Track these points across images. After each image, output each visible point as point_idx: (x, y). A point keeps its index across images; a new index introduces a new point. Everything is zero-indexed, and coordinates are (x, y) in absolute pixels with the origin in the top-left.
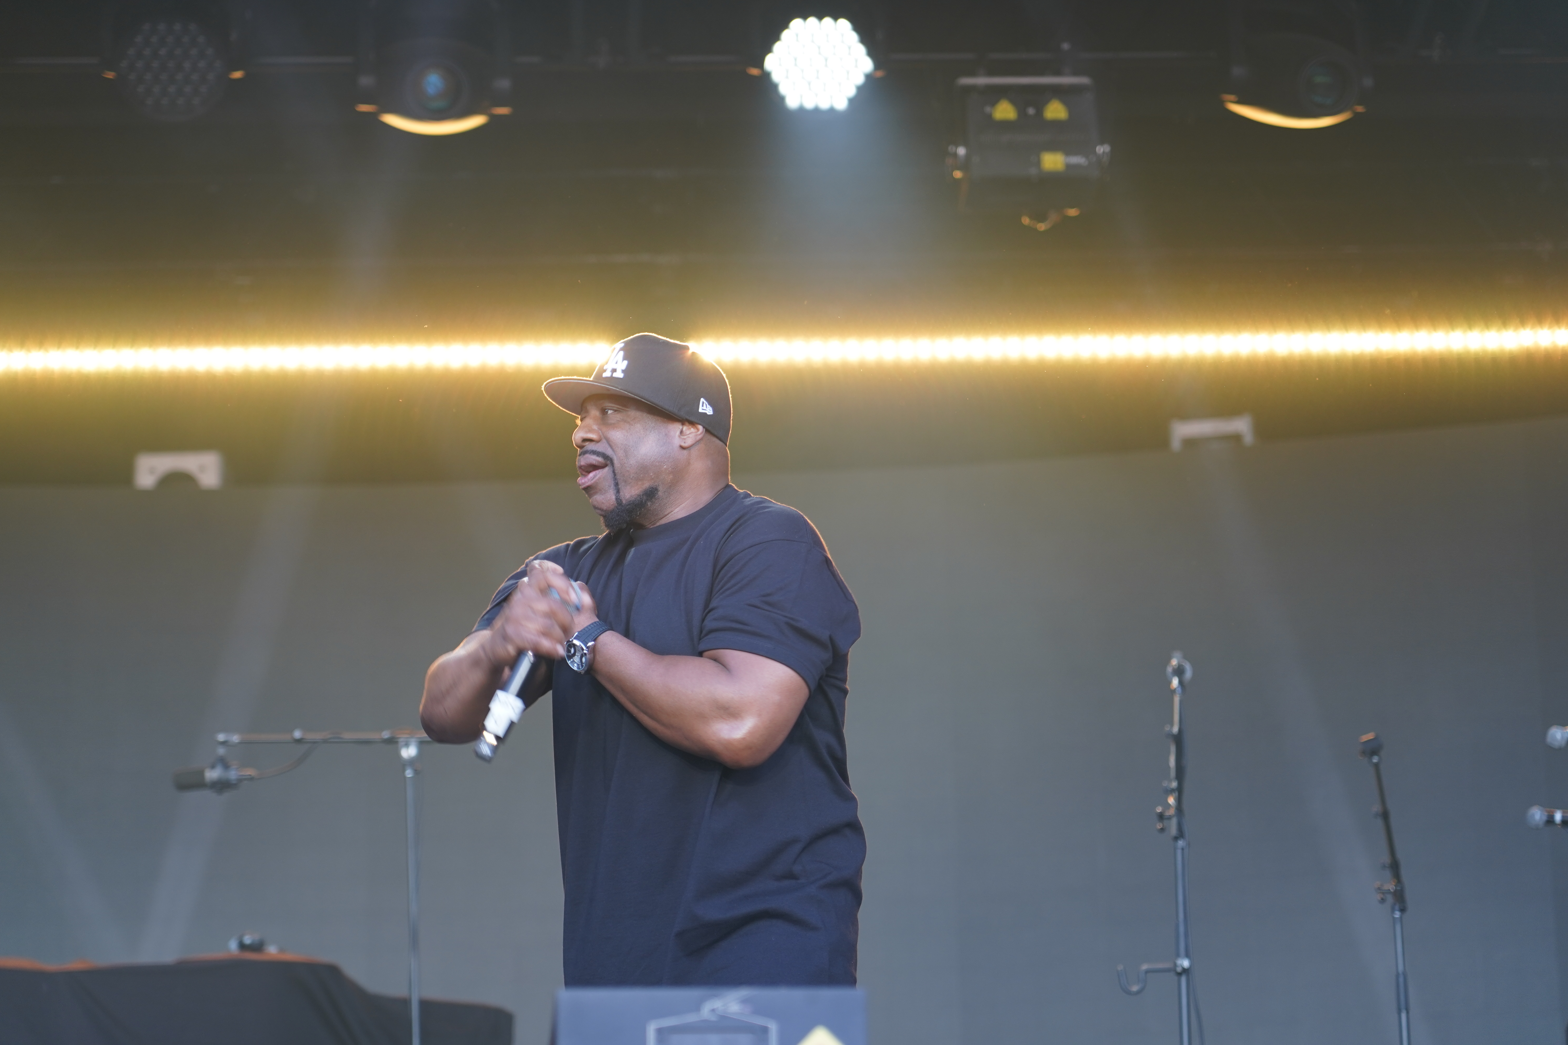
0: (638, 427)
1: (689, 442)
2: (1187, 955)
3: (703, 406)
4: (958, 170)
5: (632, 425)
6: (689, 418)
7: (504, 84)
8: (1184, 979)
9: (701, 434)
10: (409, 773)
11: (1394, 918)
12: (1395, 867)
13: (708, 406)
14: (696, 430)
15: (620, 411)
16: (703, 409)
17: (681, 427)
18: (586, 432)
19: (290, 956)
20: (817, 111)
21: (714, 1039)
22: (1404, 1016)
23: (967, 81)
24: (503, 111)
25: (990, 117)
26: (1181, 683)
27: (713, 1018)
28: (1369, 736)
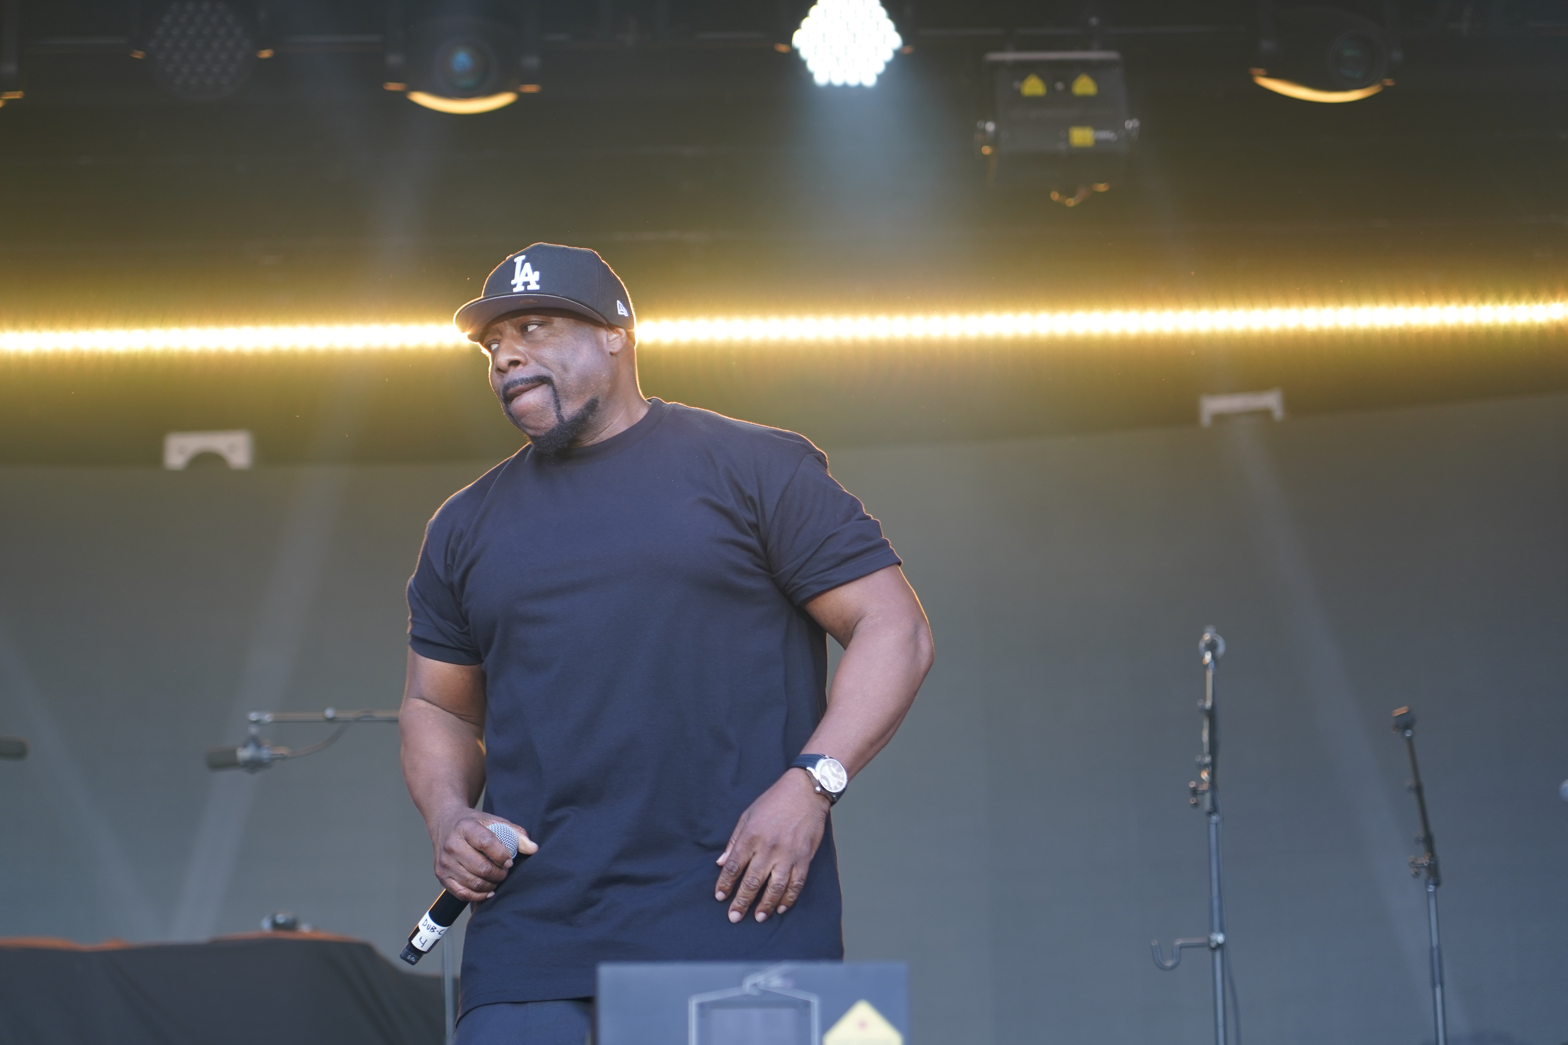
0: (570, 338)
1: (617, 347)
2: (1222, 930)
3: (620, 309)
4: (987, 145)
5: (563, 338)
7: (532, 62)
8: (1218, 955)
9: (625, 337)
11: (1428, 892)
12: (1428, 841)
13: (624, 308)
15: (543, 325)
16: (621, 312)
18: (511, 354)
19: (323, 935)
20: (845, 87)
21: (756, 1014)
22: (1438, 990)
23: (995, 56)
24: (531, 89)
25: (1018, 92)
26: (1214, 657)
27: (755, 993)
28: (1402, 710)
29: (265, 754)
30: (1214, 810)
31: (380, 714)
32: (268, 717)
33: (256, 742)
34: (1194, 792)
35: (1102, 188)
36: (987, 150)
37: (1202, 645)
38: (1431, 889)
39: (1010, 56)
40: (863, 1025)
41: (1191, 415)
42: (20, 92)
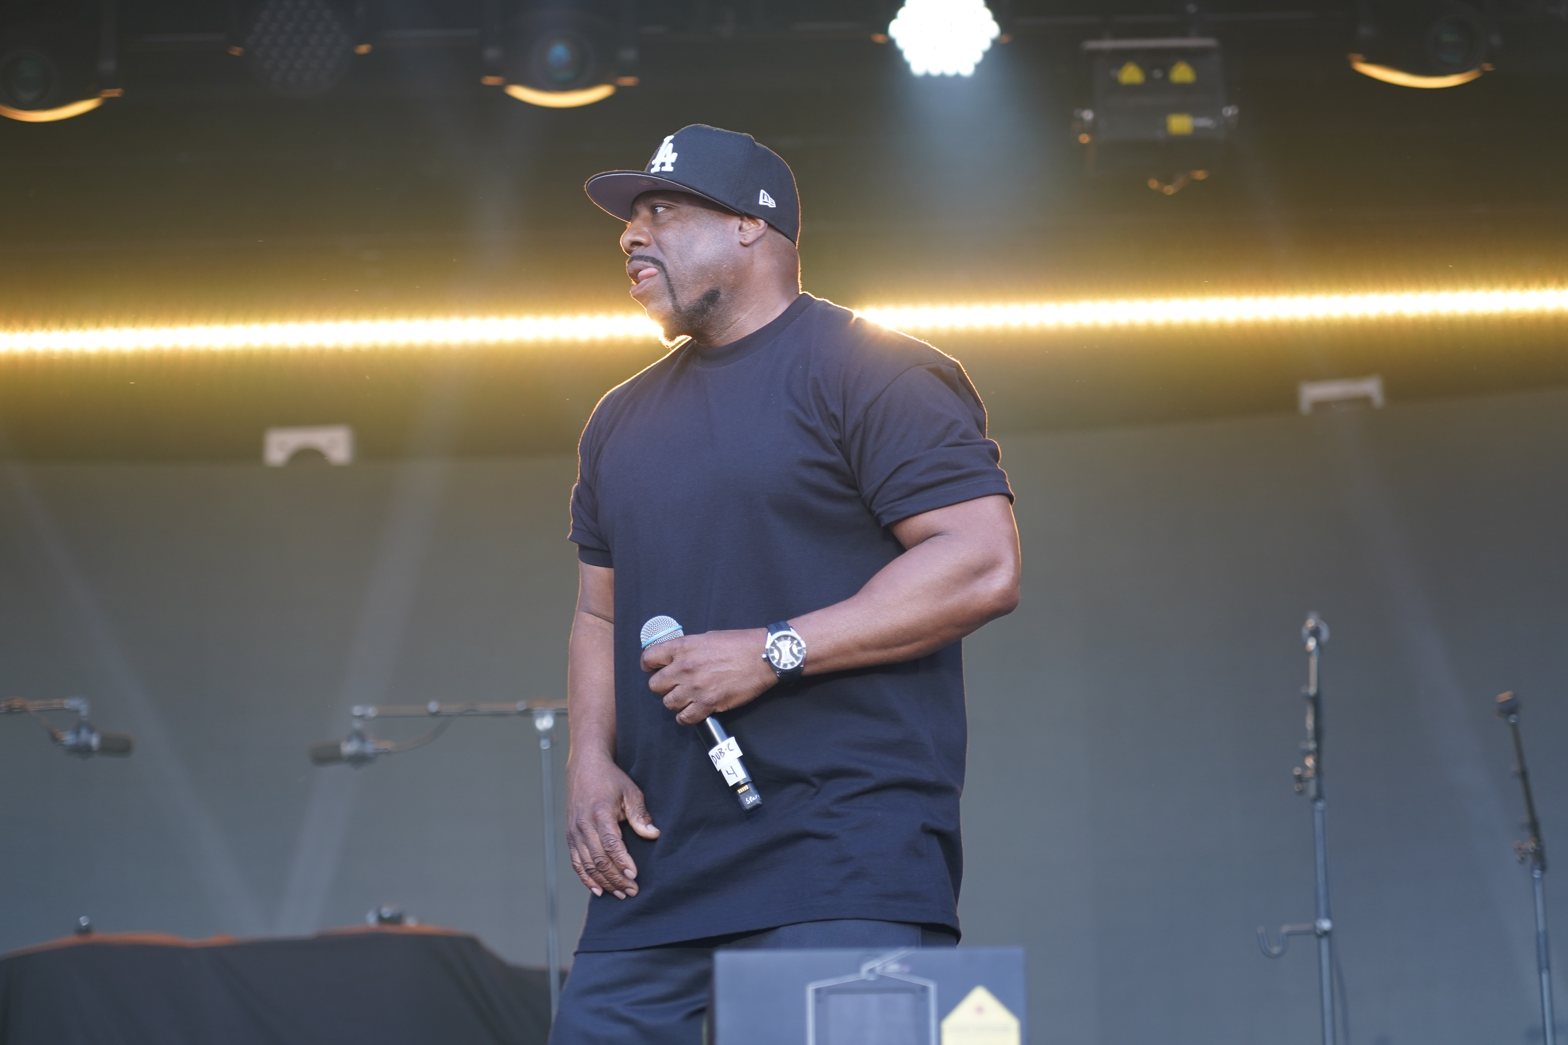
0: (692, 224)
1: (749, 239)
2: (1329, 916)
3: (764, 198)
4: (1085, 133)
5: (685, 223)
6: (750, 213)
7: (629, 54)
8: (1324, 943)
9: (763, 229)
10: (545, 745)
11: (1534, 879)
12: (1534, 826)
13: (770, 198)
14: (757, 226)
15: (670, 208)
16: (764, 202)
17: (740, 222)
18: (635, 235)
19: (431, 927)
20: (943, 77)
21: (873, 1000)
22: (1545, 977)
23: (1092, 45)
24: (628, 81)
25: (1115, 82)
26: (1318, 644)
27: (872, 978)
28: (1505, 696)
29: (370, 748)
30: (1319, 796)
31: (484, 707)
32: (371, 711)
33: (360, 736)
34: (1300, 779)
35: (1200, 175)
36: (1085, 139)
37: (1305, 632)
38: (1537, 874)
39: (1108, 44)
40: (980, 1010)
41: (1291, 401)
42: (119, 90)
